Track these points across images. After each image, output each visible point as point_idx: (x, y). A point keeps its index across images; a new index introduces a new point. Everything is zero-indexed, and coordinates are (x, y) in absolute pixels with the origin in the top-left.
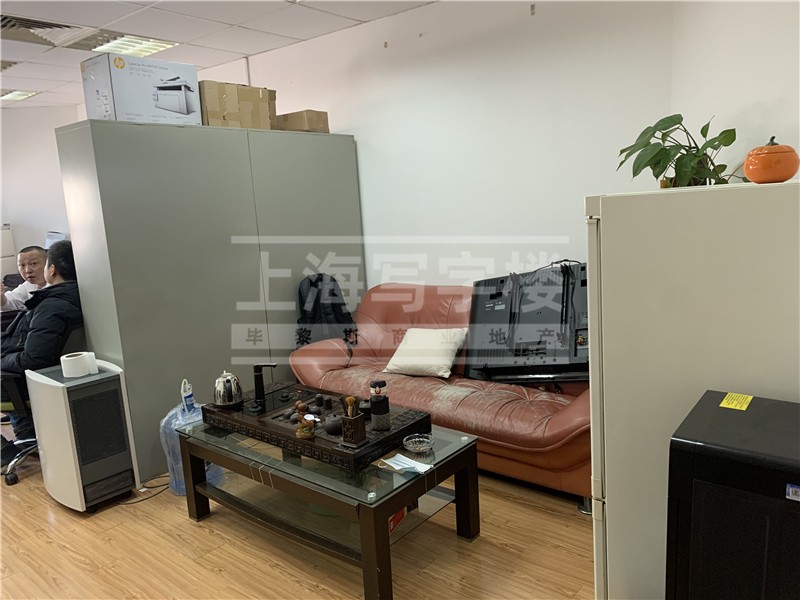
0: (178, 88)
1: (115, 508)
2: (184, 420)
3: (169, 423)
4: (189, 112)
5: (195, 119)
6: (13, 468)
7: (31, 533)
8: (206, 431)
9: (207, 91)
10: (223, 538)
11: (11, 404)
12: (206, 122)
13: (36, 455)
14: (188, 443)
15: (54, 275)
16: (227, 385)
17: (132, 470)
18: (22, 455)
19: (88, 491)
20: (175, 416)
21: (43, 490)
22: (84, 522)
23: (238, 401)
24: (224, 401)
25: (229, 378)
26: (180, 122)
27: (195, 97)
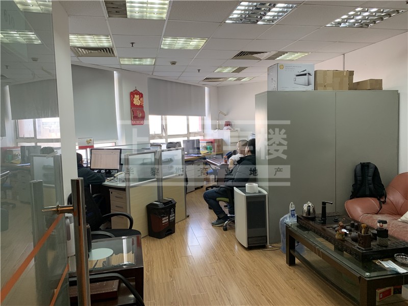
0: (305, 75)
1: (259, 250)
2: (290, 220)
3: (283, 220)
4: (309, 84)
5: (311, 88)
6: (226, 225)
7: (228, 250)
8: (297, 226)
9: (318, 74)
10: (298, 276)
11: (228, 199)
12: (316, 89)
13: (234, 222)
14: (289, 230)
15: (249, 151)
16: (309, 208)
17: (266, 236)
18: (230, 220)
19: (249, 240)
20: (286, 218)
21: (235, 236)
22: (246, 252)
23: (313, 216)
24: (306, 215)
25: (310, 205)
26: (304, 90)
27: (312, 78)
